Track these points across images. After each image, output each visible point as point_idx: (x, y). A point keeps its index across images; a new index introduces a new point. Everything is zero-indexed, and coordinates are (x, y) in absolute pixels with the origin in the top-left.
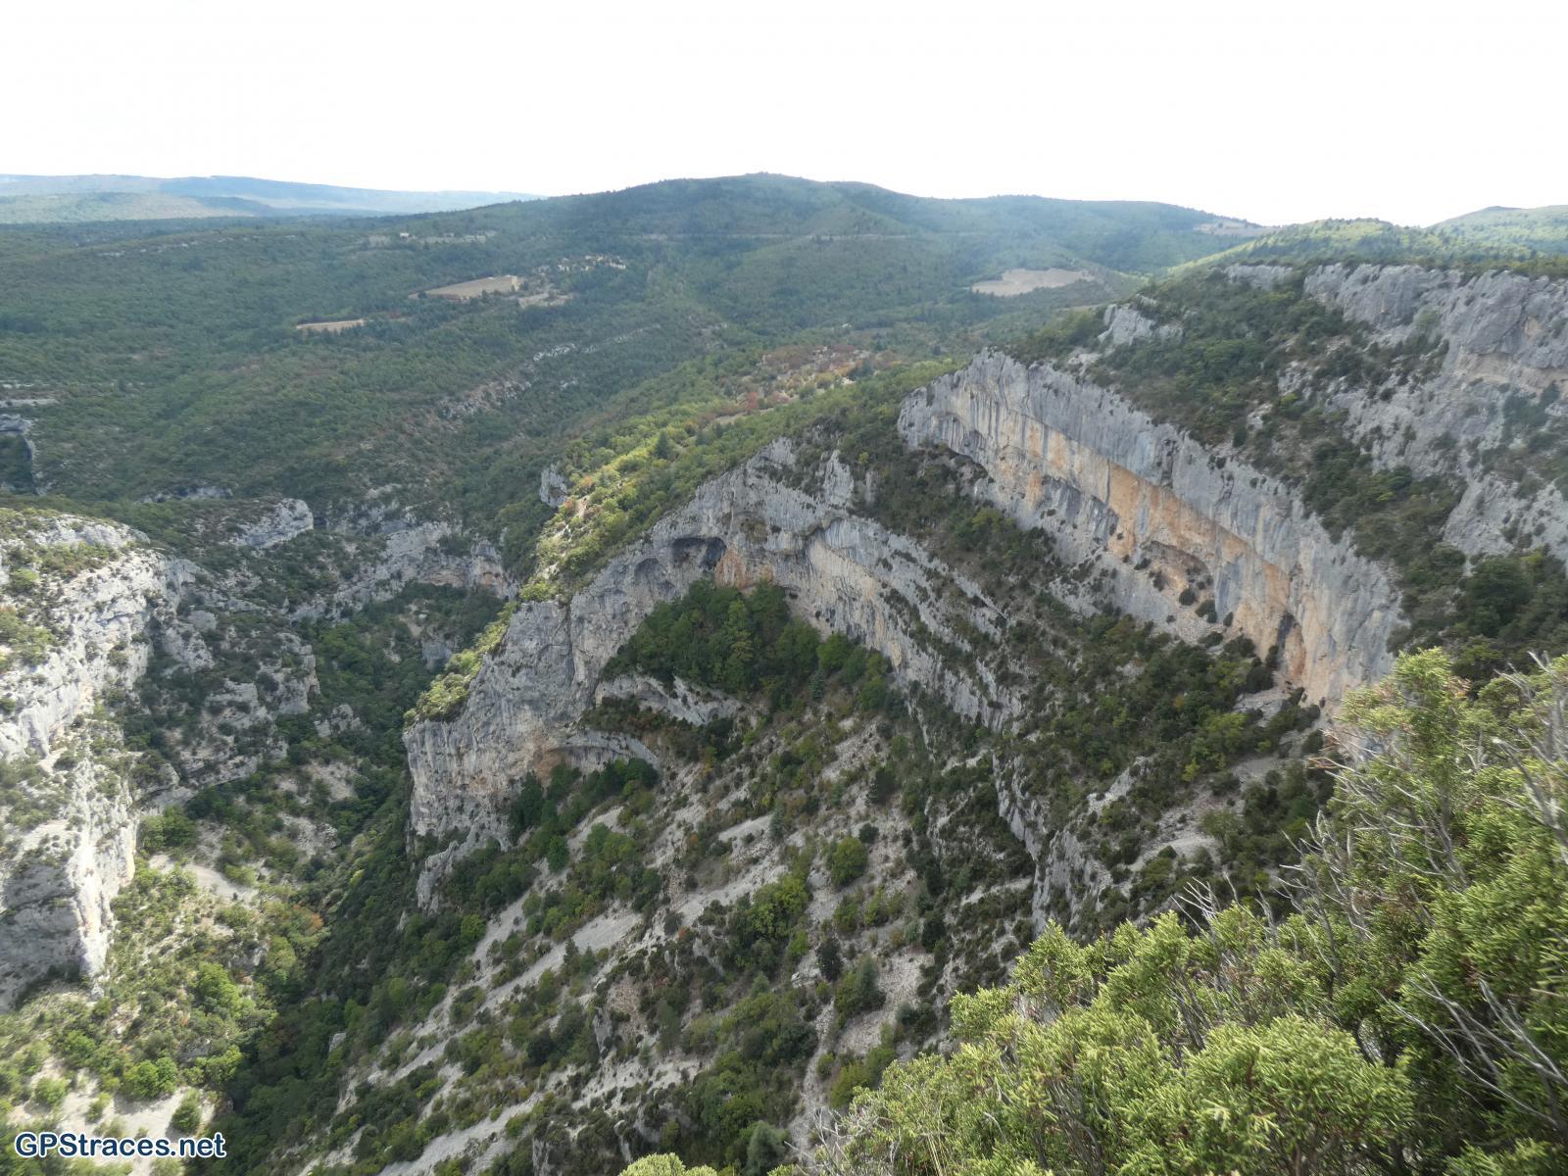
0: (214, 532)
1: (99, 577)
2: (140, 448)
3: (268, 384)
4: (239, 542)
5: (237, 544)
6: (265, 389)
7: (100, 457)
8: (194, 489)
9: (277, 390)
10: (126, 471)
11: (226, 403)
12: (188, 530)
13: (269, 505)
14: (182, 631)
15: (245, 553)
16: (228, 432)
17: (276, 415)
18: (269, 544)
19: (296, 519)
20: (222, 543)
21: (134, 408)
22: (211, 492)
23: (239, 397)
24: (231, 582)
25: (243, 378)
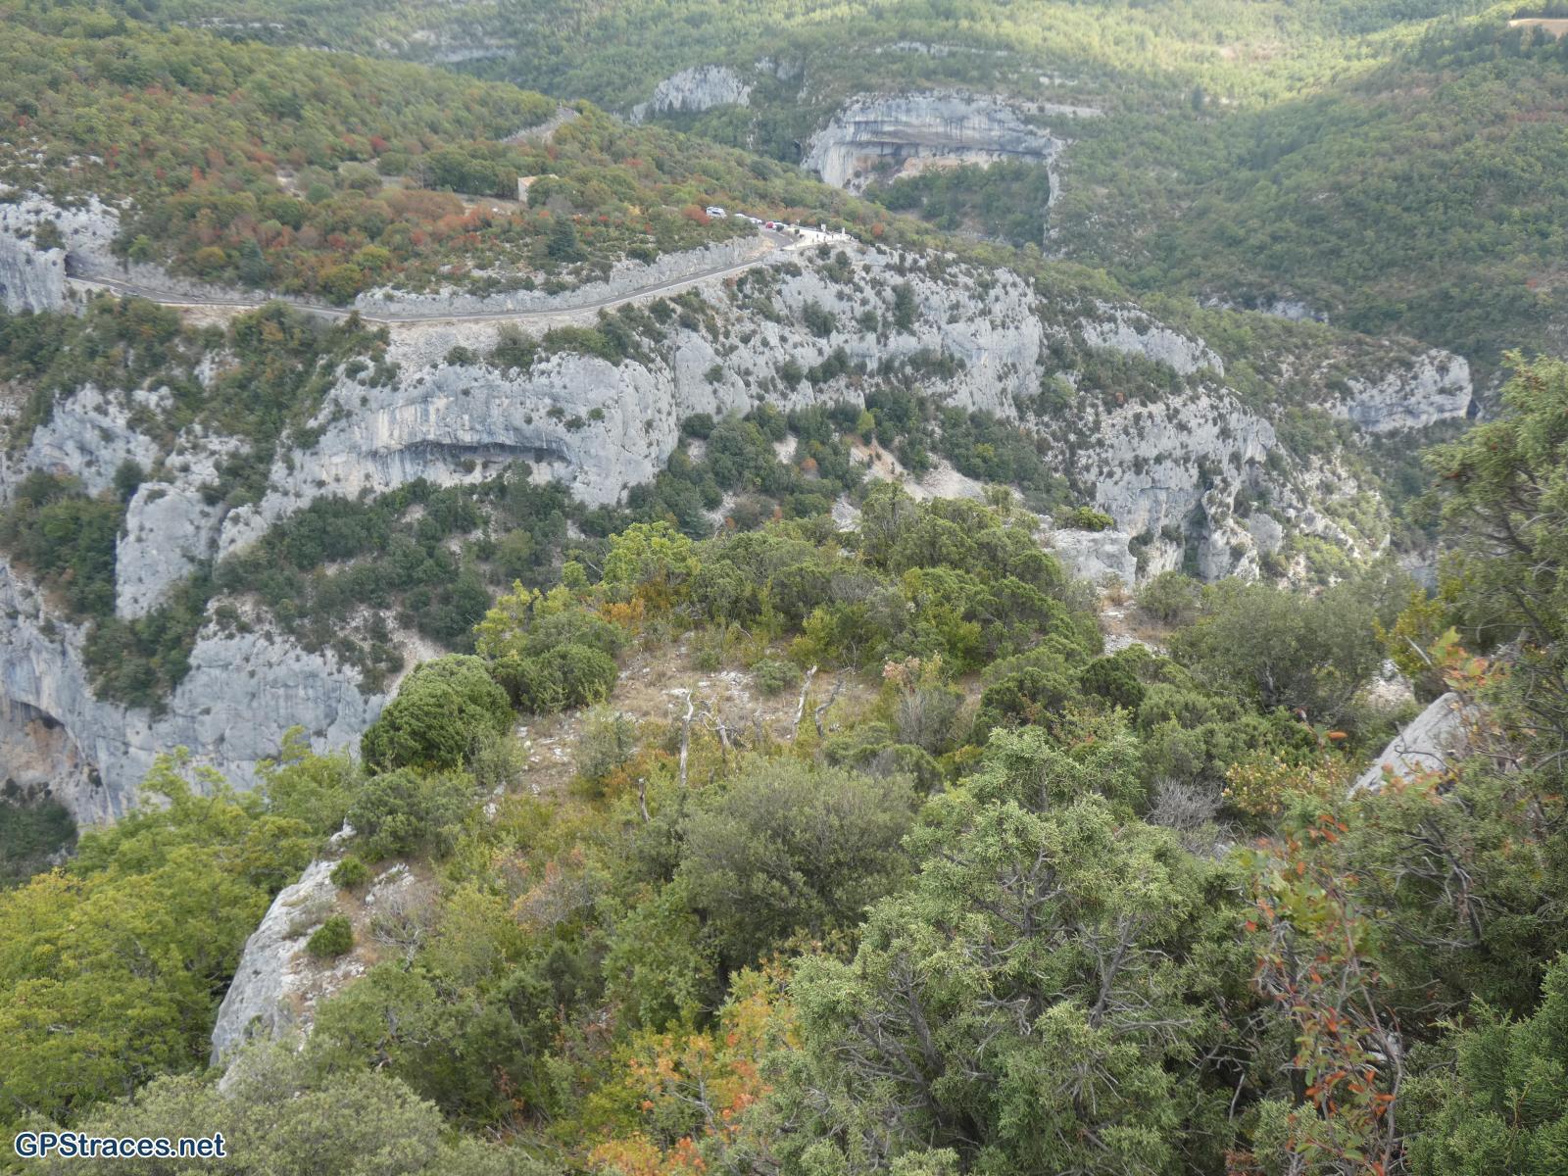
0: (1305, 383)
1: (1150, 416)
2: (1202, 213)
3: (1441, 128)
4: (1340, 411)
5: (1334, 413)
6: (1435, 137)
7: (1140, 219)
8: (1270, 300)
9: (1456, 142)
10: (1171, 249)
11: (1361, 154)
12: (1266, 371)
13: (1405, 354)
14: (1234, 541)
15: (1343, 433)
16: (1353, 207)
17: (1443, 187)
18: (1385, 426)
19: (1442, 391)
20: (1314, 406)
21: (1206, 142)
22: (1295, 311)
23: (1386, 146)
24: (1312, 479)
25: (1396, 109)
